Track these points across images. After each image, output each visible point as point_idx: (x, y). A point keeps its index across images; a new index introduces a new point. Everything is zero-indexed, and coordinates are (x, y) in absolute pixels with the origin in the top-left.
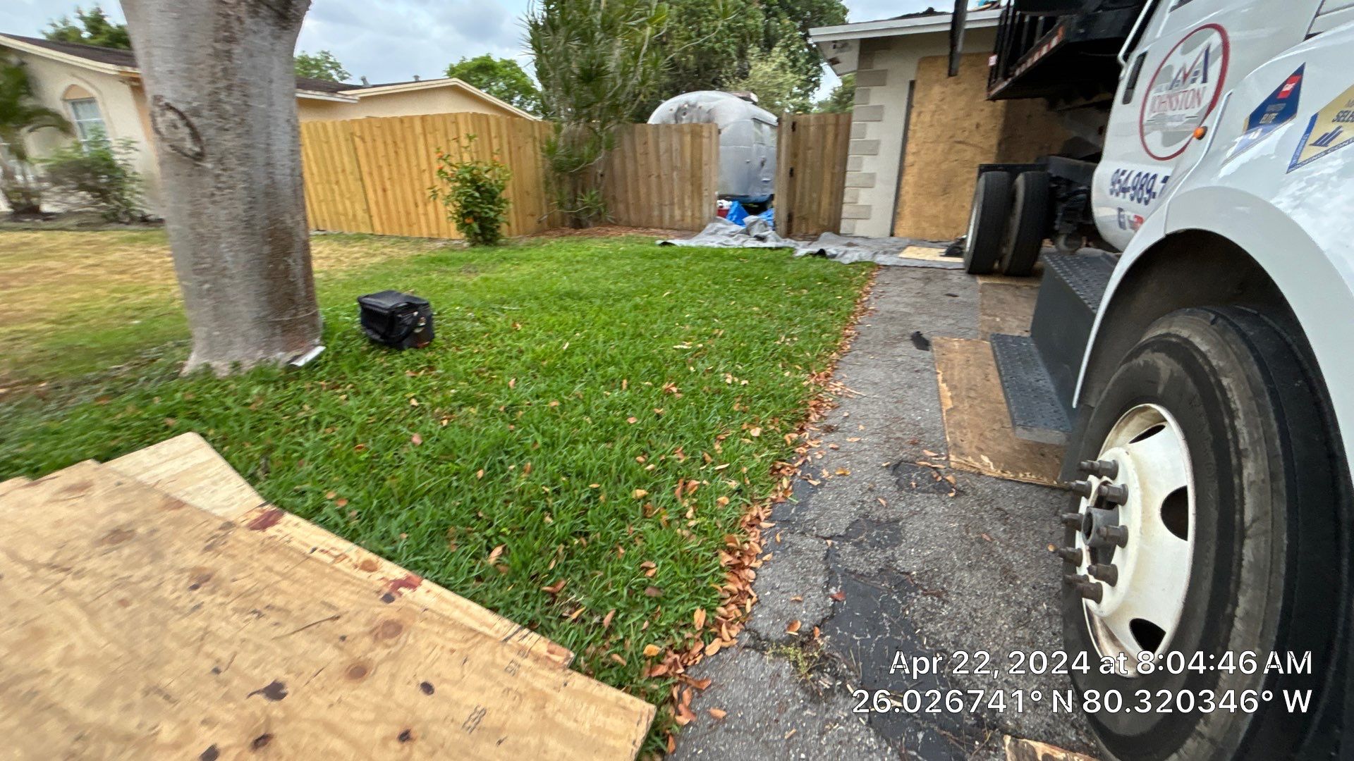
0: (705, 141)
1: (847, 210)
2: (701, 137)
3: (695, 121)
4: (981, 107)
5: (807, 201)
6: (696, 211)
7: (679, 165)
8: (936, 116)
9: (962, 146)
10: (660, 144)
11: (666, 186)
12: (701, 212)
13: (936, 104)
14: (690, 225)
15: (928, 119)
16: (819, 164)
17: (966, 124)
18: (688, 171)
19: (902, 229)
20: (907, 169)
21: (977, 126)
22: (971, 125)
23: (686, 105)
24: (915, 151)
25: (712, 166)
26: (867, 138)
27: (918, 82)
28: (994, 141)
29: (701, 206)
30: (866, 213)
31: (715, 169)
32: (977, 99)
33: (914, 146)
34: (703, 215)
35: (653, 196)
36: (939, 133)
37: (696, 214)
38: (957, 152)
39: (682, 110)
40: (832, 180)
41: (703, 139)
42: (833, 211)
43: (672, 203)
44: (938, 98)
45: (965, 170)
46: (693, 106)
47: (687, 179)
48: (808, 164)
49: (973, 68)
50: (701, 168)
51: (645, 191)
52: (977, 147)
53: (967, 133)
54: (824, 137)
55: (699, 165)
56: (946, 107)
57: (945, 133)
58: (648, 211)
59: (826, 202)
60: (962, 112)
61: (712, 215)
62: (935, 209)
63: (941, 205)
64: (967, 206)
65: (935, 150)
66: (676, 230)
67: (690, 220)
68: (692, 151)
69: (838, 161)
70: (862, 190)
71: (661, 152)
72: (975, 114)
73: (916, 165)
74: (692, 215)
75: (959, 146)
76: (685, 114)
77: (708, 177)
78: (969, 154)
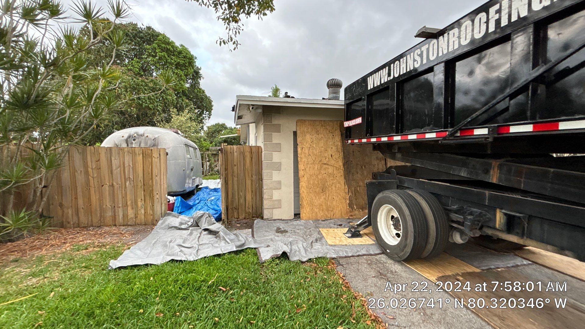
0: (155, 160)
1: (266, 204)
2: (151, 157)
3: (143, 145)
4: (331, 147)
5: (237, 197)
6: (149, 210)
7: (131, 177)
8: (311, 150)
9: (326, 166)
10: (113, 161)
11: (119, 193)
12: (153, 210)
13: (309, 144)
14: (143, 221)
15: (307, 151)
16: (242, 174)
17: (326, 155)
18: (140, 181)
19: (304, 214)
20: (301, 179)
21: (332, 156)
22: (328, 155)
23: (136, 135)
24: (303, 168)
25: (162, 177)
26: (274, 161)
27: (298, 132)
28: (341, 163)
29: (153, 206)
30: (278, 204)
31: (165, 179)
32: (328, 142)
33: (302, 166)
34: (155, 212)
35: (106, 201)
36: (314, 159)
37: (149, 212)
38: (325, 169)
39: (133, 137)
40: (252, 184)
41: (154, 159)
42: (254, 203)
43: (125, 205)
44: (309, 141)
45: (331, 178)
46: (141, 135)
47: (139, 187)
48: (235, 174)
49: (324, 127)
50: (152, 179)
51: (97, 197)
52: (333, 166)
53: (327, 159)
54: (244, 159)
55: (150, 177)
56: (314, 146)
57: (317, 159)
58: (101, 213)
59: (249, 197)
60: (323, 149)
61: (163, 212)
62: (319, 200)
63: (322, 198)
64: (336, 198)
65: (314, 168)
66: (131, 225)
67: (143, 217)
68: (143, 167)
69: (254, 173)
70: (274, 191)
71: (114, 168)
72: (329, 150)
73: (305, 176)
74: (145, 213)
75: (325, 166)
76: (134, 140)
77: (158, 185)
78: (330, 170)
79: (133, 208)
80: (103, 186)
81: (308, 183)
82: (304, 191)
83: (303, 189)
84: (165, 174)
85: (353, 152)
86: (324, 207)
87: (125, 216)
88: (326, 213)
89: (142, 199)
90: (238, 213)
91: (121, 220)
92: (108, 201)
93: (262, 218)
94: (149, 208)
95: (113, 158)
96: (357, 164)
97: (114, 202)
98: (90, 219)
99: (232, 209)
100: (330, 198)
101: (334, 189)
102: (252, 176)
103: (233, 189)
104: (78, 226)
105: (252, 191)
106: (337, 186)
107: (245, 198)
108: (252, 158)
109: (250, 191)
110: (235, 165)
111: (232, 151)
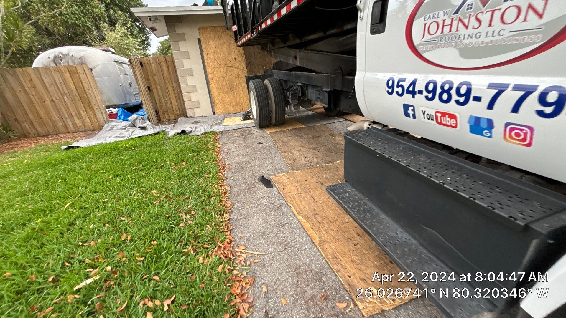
0: (82, 76)
1: (187, 105)
2: (78, 73)
3: (70, 64)
4: (234, 51)
5: (164, 103)
6: (93, 119)
7: (66, 92)
8: (215, 55)
9: (232, 69)
10: (44, 79)
11: (62, 106)
12: (96, 118)
13: (213, 49)
14: (91, 128)
15: (212, 56)
16: (163, 82)
17: (230, 58)
18: (76, 95)
19: (218, 110)
20: (210, 81)
21: (235, 59)
22: (232, 58)
23: (61, 55)
24: (211, 72)
25: (94, 90)
26: (185, 68)
27: (202, 39)
28: (244, 65)
29: (95, 115)
30: (197, 105)
31: (97, 92)
32: (231, 47)
33: (210, 70)
34: (99, 120)
35: (53, 114)
36: (220, 63)
37: (93, 121)
38: (230, 71)
39: (58, 57)
40: (174, 90)
41: (80, 75)
42: (179, 105)
43: (71, 116)
44: (213, 46)
45: (236, 79)
46: (66, 55)
47: (77, 100)
48: (157, 83)
49: (225, 33)
50: (85, 92)
51: (44, 112)
52: (238, 68)
53: (231, 62)
54: (162, 69)
55: (83, 91)
56: (218, 51)
57: (222, 63)
58: (52, 124)
59: (174, 101)
60: (227, 53)
61: (106, 119)
62: (229, 98)
63: (231, 96)
64: (243, 95)
65: (221, 71)
66: (82, 132)
67: (90, 124)
68: (74, 83)
69: (173, 80)
70: (191, 94)
71: (48, 86)
72: (232, 54)
73: (214, 79)
74: (90, 121)
75: (230, 69)
76: (61, 60)
77: (93, 97)
78: (236, 72)
79: (78, 118)
80: (44, 102)
81: (218, 84)
82: (215, 91)
83: (213, 90)
84: (95, 87)
85: (254, 54)
86: (234, 103)
87: (74, 124)
88: (236, 108)
89: (83, 110)
90: (168, 115)
91: (72, 128)
92: (54, 114)
93: (186, 116)
94: (92, 117)
95: (43, 77)
96: (258, 65)
97: (60, 114)
98: (46, 129)
99: (162, 112)
100: (238, 95)
101: (240, 88)
102: (172, 84)
103: (159, 96)
104: (39, 135)
105: (176, 97)
106: (243, 86)
107: (171, 103)
108: (168, 68)
109: (174, 96)
110: (155, 75)
111: (149, 62)
